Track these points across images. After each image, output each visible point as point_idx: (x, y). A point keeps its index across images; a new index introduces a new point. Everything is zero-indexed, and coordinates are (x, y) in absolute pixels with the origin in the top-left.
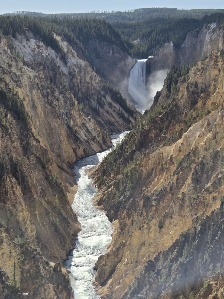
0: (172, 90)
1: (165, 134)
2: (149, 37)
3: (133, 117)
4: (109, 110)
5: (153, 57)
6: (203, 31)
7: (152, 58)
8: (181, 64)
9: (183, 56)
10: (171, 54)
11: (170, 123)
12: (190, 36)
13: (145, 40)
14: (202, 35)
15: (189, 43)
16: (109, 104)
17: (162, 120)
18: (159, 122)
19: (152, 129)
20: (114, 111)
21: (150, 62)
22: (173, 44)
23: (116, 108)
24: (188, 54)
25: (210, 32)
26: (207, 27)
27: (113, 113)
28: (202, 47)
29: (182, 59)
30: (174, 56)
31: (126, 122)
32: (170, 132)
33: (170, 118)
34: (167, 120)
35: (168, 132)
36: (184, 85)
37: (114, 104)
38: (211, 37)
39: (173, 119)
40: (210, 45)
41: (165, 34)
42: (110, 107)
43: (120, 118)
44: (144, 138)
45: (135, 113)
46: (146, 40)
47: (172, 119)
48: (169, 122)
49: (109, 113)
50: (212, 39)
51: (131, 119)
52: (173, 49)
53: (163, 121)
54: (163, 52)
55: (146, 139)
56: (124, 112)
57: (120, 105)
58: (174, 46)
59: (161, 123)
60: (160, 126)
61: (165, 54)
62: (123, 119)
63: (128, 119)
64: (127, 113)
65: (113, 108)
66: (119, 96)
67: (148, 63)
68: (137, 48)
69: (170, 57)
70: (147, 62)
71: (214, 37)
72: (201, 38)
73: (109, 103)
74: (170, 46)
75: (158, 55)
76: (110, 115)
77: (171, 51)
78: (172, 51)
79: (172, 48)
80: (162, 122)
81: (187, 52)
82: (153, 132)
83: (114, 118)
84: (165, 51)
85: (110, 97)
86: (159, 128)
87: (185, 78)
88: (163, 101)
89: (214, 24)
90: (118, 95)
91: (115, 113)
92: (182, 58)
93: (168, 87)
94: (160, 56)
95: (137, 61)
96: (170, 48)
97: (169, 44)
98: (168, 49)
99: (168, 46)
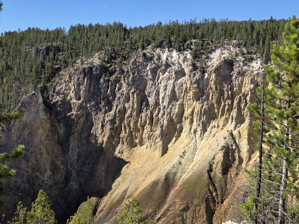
15: (86, 94)
22: (42, 97)
24: (83, 120)
30: (47, 127)
52: (44, 110)
54: (20, 121)
58: (44, 102)
61: (26, 125)
74: (37, 103)
75: (9, 130)
77: (41, 117)
78: (42, 115)
79: (41, 107)
81: (80, 114)
84: (25, 118)
92: (63, 129)
94: (13, 131)
96: (38, 108)
97: (33, 96)
98: (33, 110)
99: (32, 103)
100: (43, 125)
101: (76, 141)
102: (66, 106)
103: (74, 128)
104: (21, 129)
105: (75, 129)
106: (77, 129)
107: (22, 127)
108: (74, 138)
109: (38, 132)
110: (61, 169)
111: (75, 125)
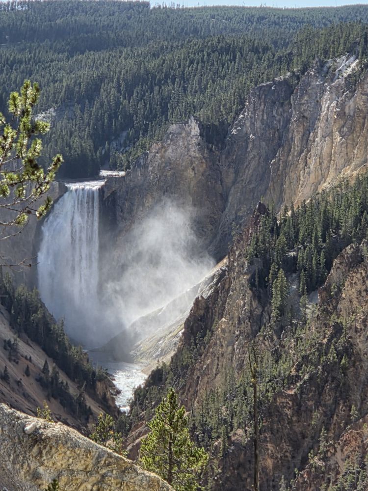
0: (274, 292)
1: (325, 459)
2: (91, 100)
3: (94, 396)
4: (9, 370)
5: (122, 173)
6: (309, 84)
7: (123, 177)
8: (230, 199)
9: (237, 172)
10: (192, 162)
11: (332, 417)
12: (260, 98)
13: (78, 112)
14: (306, 98)
15: (258, 124)
16: (5, 348)
17: (299, 406)
18: (289, 412)
19: (265, 441)
20: (27, 373)
21: (114, 193)
22: (199, 127)
23: (30, 360)
24: (254, 164)
25: (337, 88)
26: (325, 69)
27: (25, 382)
28: (311, 138)
29: (234, 183)
30: (201, 169)
31: (74, 412)
32: (342, 450)
33: (328, 399)
34: (318, 404)
35: (336, 451)
36: (359, 275)
37: (24, 348)
38: (342, 106)
39: (341, 402)
40: (340, 132)
41: (152, 91)
42: (10, 360)
43: (52, 399)
44: (238, 474)
45: (100, 380)
46: (82, 111)
47: (336, 403)
48: (325, 414)
49: (11, 380)
50: (347, 111)
51: (90, 403)
52: (199, 144)
53: (303, 408)
54: (162, 157)
55: (244, 476)
56: (62, 378)
57: (44, 350)
58: (201, 135)
59: (294, 419)
60: (291, 429)
61: (169, 162)
62: (62, 403)
63: (82, 405)
64: (73, 381)
65: (24, 363)
66: (39, 315)
67: (107, 194)
68: (60, 141)
69: (190, 173)
70: (101, 190)
71: (355, 103)
72: (303, 108)
73: (5, 341)
74: (188, 134)
75: (146, 167)
76: (13, 389)
77: (192, 153)
78: (194, 151)
79: (194, 141)
80: (298, 412)
81: (251, 155)
82: (268, 449)
83: (29, 401)
84: (169, 153)
85: (6, 322)
86: (288, 434)
87: (358, 250)
88: (238, 337)
89: (348, 59)
90: (36, 312)
91: (32, 381)
92: (232, 176)
93: (257, 283)
94: (150, 169)
95: (66, 190)
96: (189, 141)
97: (185, 125)
98: (181, 143)
99: (181, 134)
100: (194, 165)
101: (239, 194)
102: (241, 143)
103: (241, 175)
104: (162, 167)
105: (242, 177)
106: (245, 177)
107: (164, 165)
108: (236, 190)
109: (185, 174)
110: (208, 229)
111: (243, 170)
